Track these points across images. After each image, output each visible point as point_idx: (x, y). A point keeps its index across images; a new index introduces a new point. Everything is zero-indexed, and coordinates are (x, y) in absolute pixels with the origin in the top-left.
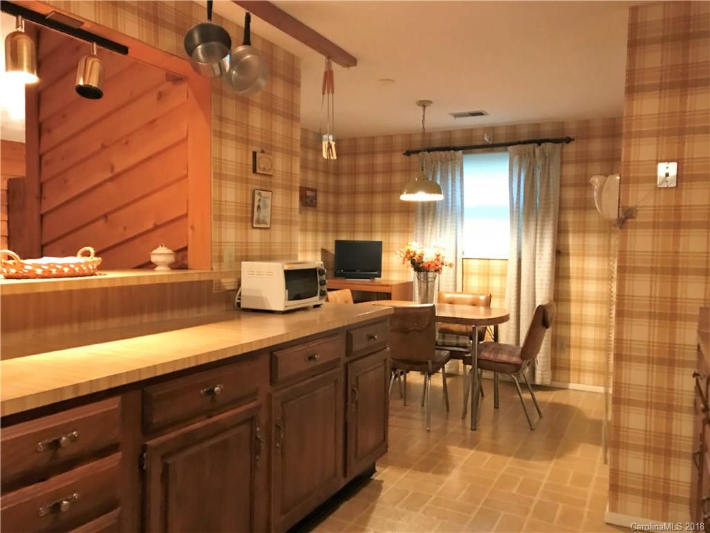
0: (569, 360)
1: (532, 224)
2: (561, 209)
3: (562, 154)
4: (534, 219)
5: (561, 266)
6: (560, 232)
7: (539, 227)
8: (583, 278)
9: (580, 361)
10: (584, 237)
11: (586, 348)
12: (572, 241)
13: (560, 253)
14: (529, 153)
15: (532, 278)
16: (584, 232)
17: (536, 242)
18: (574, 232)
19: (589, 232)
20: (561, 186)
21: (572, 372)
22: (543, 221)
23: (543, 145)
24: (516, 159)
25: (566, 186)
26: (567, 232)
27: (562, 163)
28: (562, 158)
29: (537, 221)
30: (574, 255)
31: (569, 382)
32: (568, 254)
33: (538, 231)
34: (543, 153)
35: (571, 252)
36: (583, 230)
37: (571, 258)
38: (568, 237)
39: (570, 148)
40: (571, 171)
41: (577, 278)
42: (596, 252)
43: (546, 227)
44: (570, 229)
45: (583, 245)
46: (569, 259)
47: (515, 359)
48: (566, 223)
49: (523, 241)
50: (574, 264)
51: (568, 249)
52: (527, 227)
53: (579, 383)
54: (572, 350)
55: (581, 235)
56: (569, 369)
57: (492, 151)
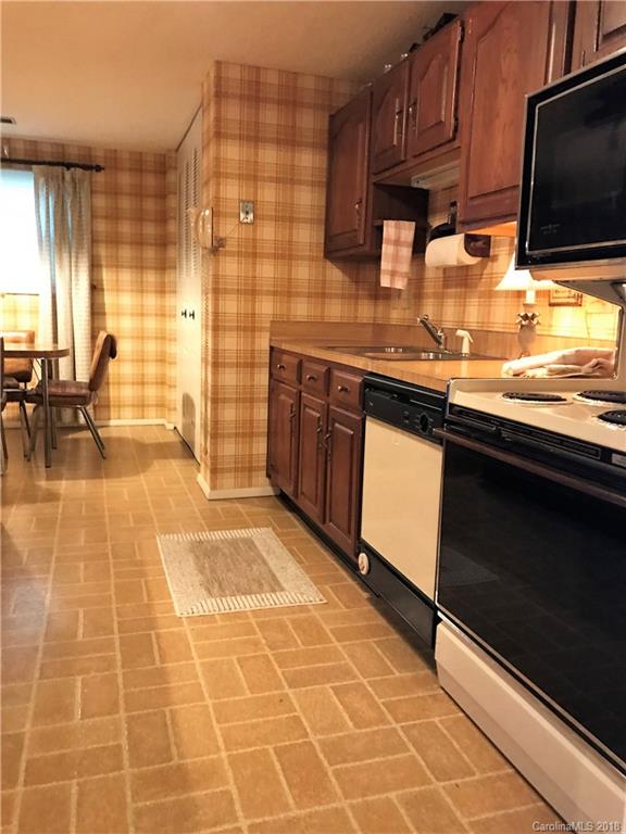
0: (109, 398)
1: (65, 255)
2: (94, 241)
3: (91, 182)
4: (67, 250)
5: (97, 302)
6: (94, 266)
7: (73, 260)
8: (118, 314)
9: (119, 397)
10: (117, 272)
11: (124, 383)
12: (107, 276)
13: (95, 288)
14: (57, 177)
15: (69, 314)
16: (117, 267)
17: (71, 275)
18: (107, 266)
19: (122, 267)
20: (92, 216)
21: (112, 409)
22: (77, 253)
23: (73, 169)
24: (42, 180)
25: (96, 217)
26: (100, 266)
27: (92, 192)
28: (91, 187)
29: (70, 253)
30: (108, 290)
31: (109, 419)
32: (103, 290)
33: (73, 264)
34: (73, 179)
35: (105, 287)
36: (116, 265)
37: (105, 293)
38: (101, 272)
39: (100, 177)
40: (101, 202)
41: (113, 314)
42: (130, 288)
43: (80, 260)
44: (104, 263)
45: (117, 281)
46: (103, 296)
47: (84, 391)
48: (99, 257)
49: (57, 274)
50: (109, 299)
51: (102, 285)
52: (61, 258)
53: (119, 418)
54: (111, 386)
55: (114, 269)
56: (108, 406)
57: (10, 167)
